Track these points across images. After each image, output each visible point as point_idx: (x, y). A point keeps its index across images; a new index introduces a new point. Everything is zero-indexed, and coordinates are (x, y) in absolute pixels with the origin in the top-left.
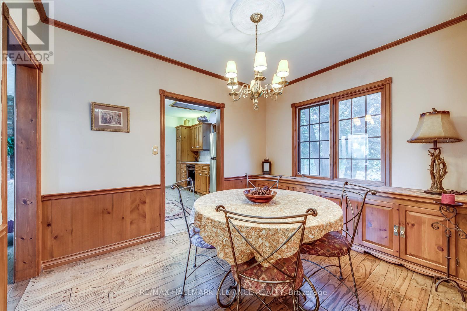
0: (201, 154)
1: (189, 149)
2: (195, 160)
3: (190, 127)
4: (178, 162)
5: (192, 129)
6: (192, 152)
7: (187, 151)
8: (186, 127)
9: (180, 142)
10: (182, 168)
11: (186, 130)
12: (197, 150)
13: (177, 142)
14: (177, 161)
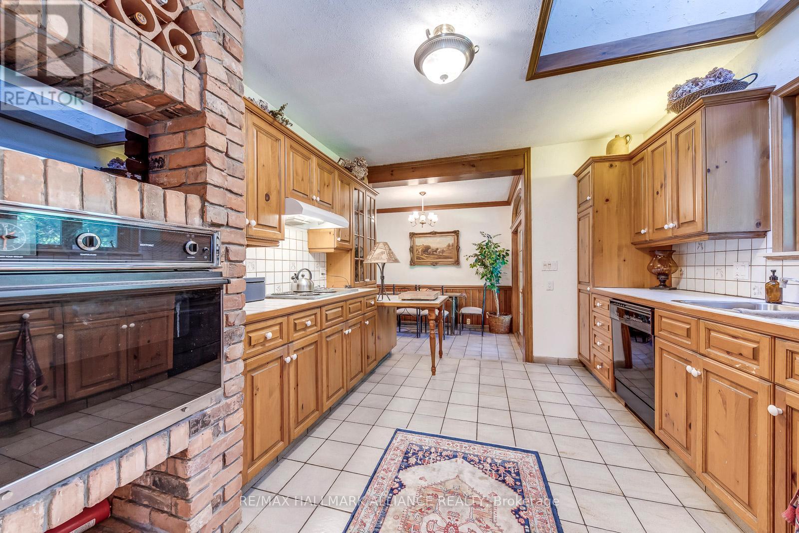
0: (689, 259)
1: (627, 241)
2: (657, 283)
3: (630, 157)
4: (582, 287)
5: (642, 159)
6: (642, 250)
7: (620, 248)
8: (610, 160)
9: (587, 219)
10: (594, 309)
11: (616, 171)
12: (670, 238)
13: (579, 220)
14: (579, 283)
